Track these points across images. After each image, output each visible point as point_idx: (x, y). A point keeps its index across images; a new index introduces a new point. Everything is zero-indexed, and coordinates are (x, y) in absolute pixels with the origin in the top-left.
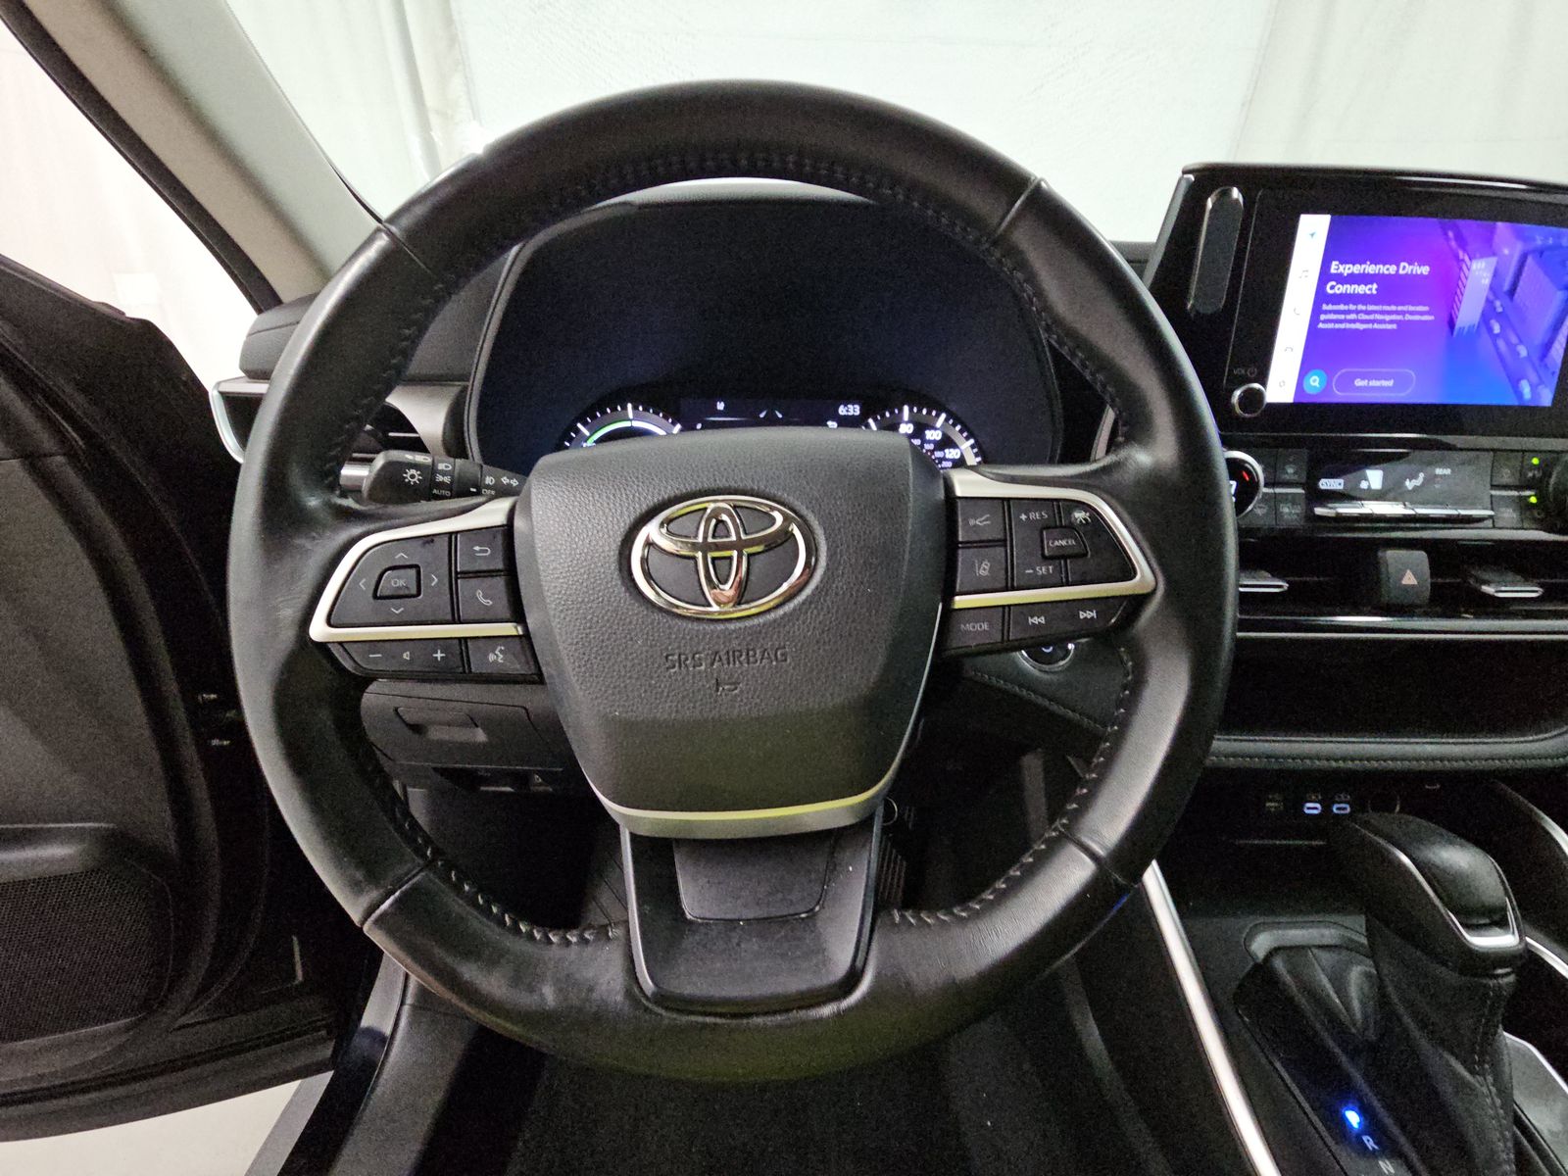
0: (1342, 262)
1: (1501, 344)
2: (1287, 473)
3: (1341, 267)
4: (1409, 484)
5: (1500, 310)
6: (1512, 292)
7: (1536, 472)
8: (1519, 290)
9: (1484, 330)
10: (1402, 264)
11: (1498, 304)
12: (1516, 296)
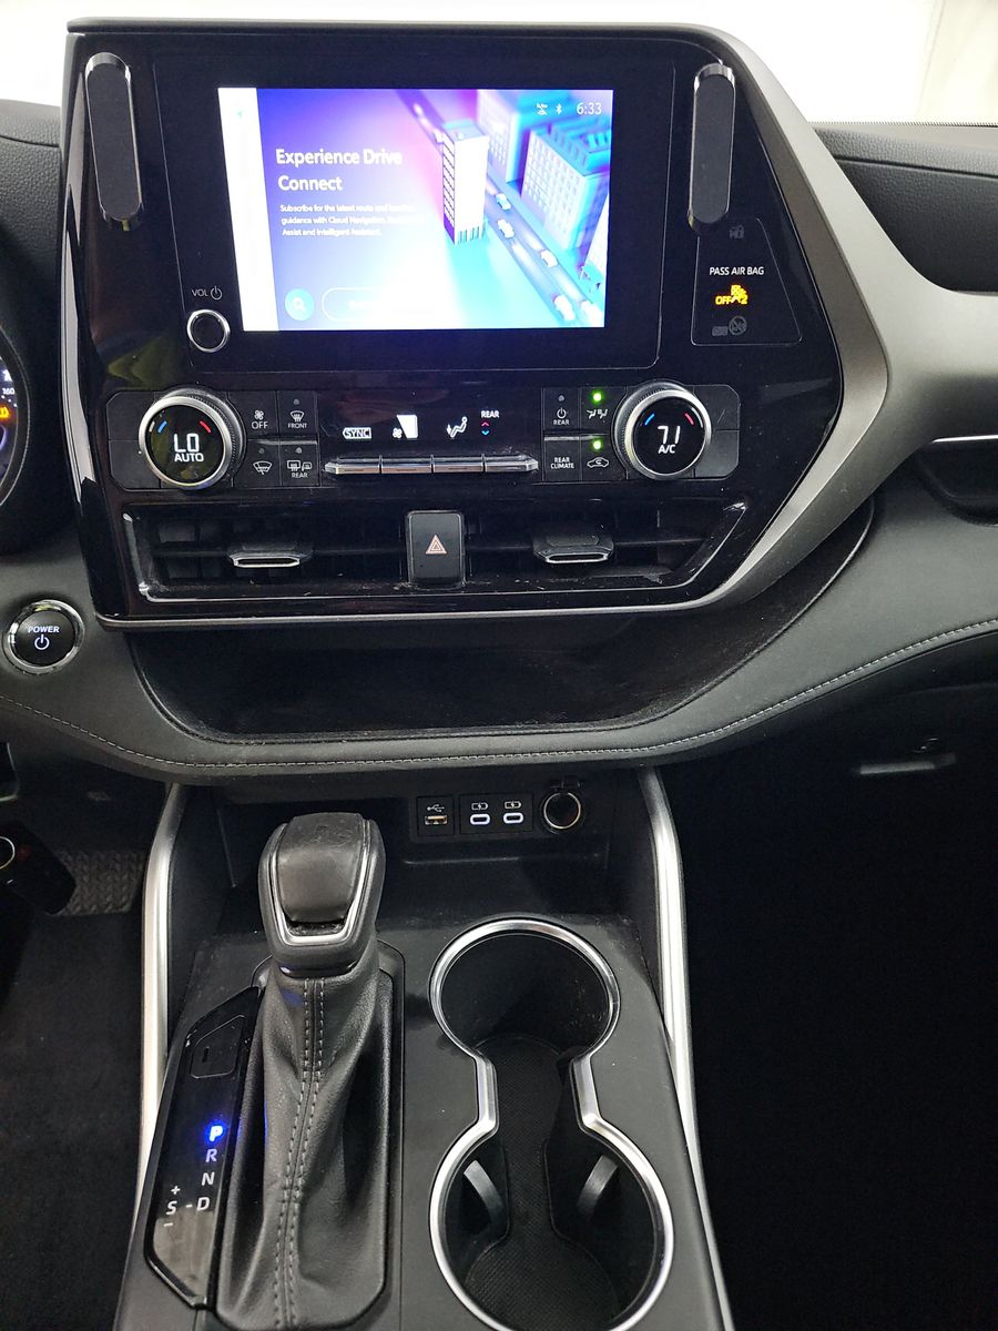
0: (288, 150)
1: (518, 248)
2: (293, 421)
3: (290, 156)
4: (452, 431)
5: (507, 206)
6: (519, 182)
7: (600, 412)
8: (526, 179)
9: (490, 232)
10: (366, 152)
11: (502, 198)
12: (525, 187)
